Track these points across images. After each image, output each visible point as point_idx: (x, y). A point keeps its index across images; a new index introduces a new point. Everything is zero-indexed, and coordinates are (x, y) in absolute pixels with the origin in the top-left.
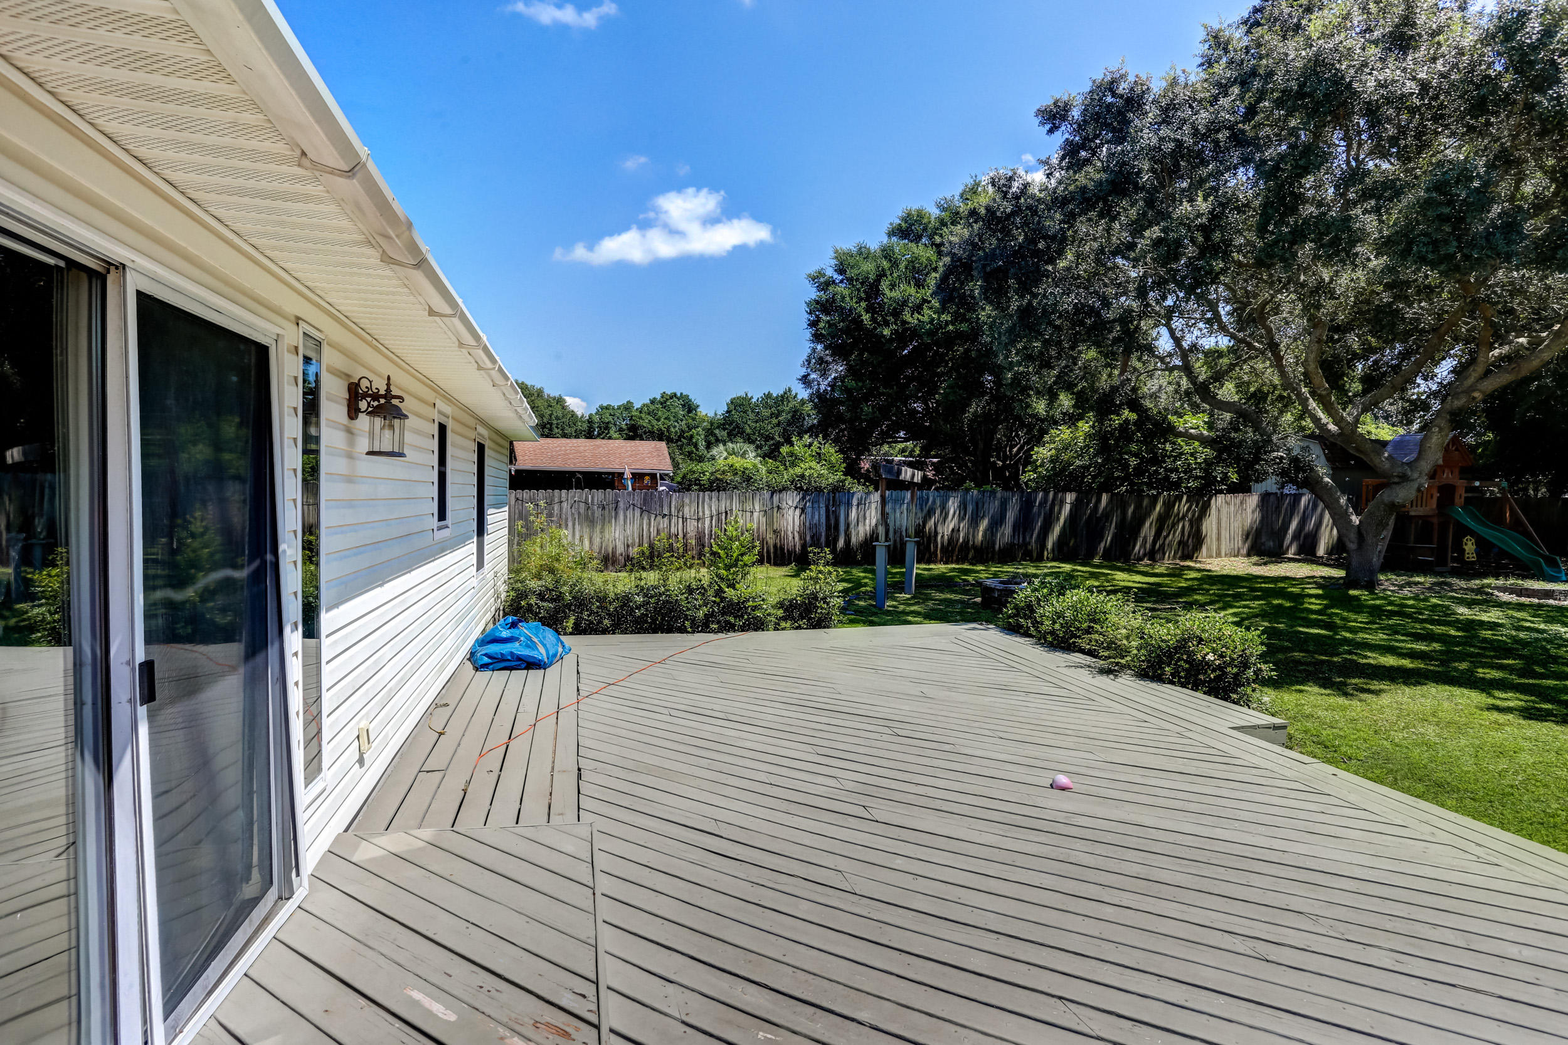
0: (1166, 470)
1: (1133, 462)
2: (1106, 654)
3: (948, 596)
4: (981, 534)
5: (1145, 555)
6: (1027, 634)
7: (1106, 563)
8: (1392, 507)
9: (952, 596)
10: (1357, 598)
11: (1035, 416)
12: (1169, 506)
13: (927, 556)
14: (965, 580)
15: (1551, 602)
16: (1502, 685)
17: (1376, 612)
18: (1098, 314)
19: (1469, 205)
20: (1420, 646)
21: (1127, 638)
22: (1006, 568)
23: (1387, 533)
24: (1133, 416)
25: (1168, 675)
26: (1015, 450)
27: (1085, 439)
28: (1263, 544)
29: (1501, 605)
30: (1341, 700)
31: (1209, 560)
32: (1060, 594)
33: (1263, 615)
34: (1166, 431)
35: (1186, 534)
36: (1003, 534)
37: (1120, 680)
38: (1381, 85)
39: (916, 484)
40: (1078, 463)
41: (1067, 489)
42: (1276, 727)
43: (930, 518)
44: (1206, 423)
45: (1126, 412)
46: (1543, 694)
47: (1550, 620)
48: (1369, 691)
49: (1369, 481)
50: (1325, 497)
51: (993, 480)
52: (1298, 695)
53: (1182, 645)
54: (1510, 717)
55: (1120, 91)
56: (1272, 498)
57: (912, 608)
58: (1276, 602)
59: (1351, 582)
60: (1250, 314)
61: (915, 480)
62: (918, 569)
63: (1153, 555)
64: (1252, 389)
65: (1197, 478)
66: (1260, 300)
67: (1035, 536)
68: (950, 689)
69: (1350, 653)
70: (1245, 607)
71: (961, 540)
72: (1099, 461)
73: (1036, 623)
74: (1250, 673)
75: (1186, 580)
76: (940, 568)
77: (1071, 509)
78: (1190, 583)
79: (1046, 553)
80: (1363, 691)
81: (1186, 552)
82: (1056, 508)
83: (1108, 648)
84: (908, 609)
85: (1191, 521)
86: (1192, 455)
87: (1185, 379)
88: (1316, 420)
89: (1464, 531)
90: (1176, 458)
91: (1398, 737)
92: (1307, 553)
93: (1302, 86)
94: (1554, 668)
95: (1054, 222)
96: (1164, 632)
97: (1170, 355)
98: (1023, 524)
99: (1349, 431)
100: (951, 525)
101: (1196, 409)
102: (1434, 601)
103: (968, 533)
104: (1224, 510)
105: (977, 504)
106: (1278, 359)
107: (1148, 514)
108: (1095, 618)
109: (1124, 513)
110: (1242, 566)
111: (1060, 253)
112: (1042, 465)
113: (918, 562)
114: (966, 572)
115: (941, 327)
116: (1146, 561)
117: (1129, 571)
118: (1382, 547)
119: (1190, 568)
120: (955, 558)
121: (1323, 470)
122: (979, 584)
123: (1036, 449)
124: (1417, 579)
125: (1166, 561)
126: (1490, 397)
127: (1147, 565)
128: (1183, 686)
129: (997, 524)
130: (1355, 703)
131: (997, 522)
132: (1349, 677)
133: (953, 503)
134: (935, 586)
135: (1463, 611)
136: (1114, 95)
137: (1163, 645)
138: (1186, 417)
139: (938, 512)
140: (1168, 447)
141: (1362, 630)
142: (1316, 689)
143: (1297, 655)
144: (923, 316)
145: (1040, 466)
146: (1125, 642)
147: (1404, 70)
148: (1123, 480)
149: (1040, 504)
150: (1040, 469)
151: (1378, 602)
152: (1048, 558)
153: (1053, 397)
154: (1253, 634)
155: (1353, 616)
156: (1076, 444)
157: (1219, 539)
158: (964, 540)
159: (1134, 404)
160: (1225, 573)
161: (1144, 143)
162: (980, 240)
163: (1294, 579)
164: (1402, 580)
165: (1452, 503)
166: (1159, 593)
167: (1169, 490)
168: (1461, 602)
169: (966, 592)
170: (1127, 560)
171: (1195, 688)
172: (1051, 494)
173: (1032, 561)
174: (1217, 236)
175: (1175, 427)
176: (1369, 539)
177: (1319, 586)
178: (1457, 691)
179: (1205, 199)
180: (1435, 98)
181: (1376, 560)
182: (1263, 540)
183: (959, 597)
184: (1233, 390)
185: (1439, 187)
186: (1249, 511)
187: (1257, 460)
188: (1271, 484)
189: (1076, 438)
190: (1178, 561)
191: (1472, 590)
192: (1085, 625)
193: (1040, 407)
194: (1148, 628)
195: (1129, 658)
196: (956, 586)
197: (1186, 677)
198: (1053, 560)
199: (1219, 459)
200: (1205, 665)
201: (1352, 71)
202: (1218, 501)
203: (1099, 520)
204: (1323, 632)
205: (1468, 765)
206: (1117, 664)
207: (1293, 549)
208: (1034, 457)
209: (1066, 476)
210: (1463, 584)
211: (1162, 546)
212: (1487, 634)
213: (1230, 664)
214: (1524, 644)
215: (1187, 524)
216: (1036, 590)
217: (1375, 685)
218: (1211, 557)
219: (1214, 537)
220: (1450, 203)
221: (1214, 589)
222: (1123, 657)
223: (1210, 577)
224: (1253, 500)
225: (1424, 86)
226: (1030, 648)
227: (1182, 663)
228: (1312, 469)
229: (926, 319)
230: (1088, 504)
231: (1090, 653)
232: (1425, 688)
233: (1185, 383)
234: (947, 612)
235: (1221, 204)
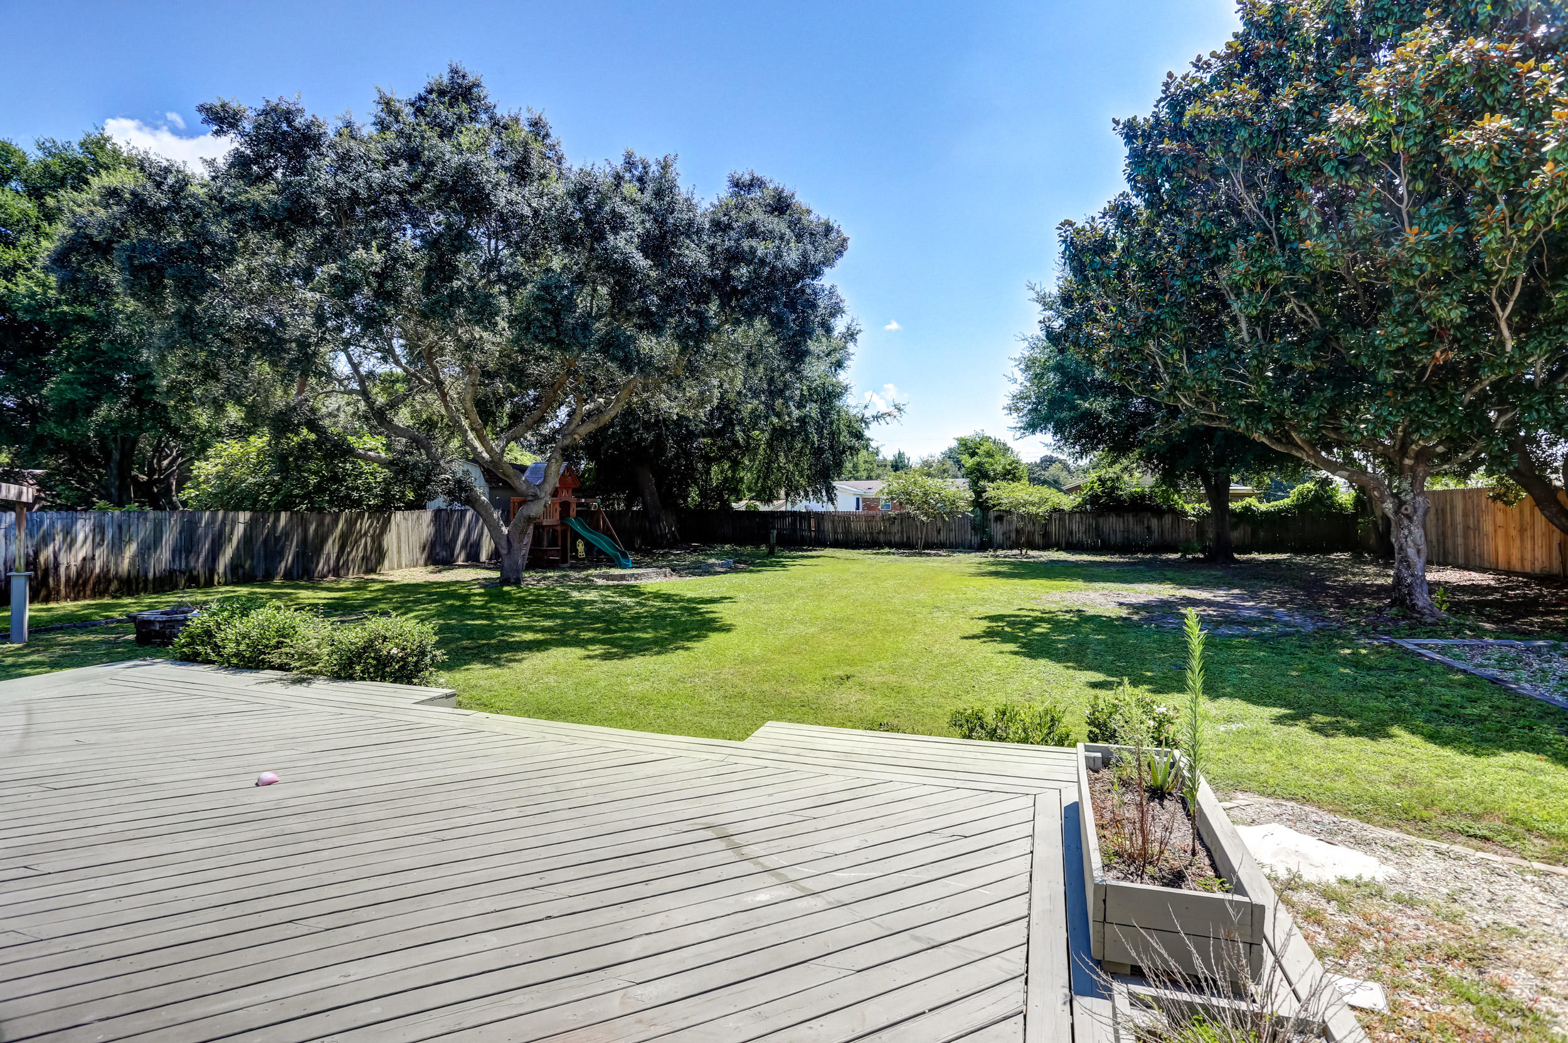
0: (347, 488)
1: (313, 480)
2: (298, 664)
3: (84, 638)
4: (126, 561)
5: (329, 572)
6: (208, 662)
7: (287, 583)
8: (529, 519)
9: (91, 637)
10: (508, 593)
11: (196, 427)
12: (351, 523)
13: (43, 593)
14: (107, 617)
15: (624, 582)
16: (592, 641)
17: (522, 601)
18: (274, 335)
19: (563, 306)
20: (548, 623)
21: (318, 646)
22: (165, 598)
23: (528, 540)
24: (313, 437)
25: (359, 673)
26: (165, 462)
27: (258, 456)
28: (437, 554)
29: (596, 588)
30: (497, 671)
31: (391, 572)
32: (243, 615)
33: (439, 615)
34: (348, 452)
35: (369, 549)
36: (159, 560)
37: (314, 685)
38: (510, 203)
39: (26, 504)
40: (251, 480)
41: (238, 508)
42: (448, 696)
43: (46, 545)
44: (384, 445)
45: (305, 431)
46: (612, 643)
47: (622, 595)
48: (515, 661)
49: (516, 499)
50: (483, 512)
51: (135, 496)
52: (466, 673)
53: (369, 645)
54: (596, 661)
55: (296, 124)
56: (443, 513)
57: (29, 659)
58: (449, 602)
59: (504, 581)
60: (420, 352)
61: (24, 499)
62: (31, 611)
63: (336, 572)
64: (424, 417)
65: (376, 496)
66: (427, 342)
67: (201, 560)
68: (116, 730)
69: (503, 635)
70: (424, 609)
71: (97, 570)
72: (276, 478)
73: (216, 648)
74: (428, 660)
75: (371, 591)
76: (66, 606)
77: (245, 530)
78: (374, 594)
79: (216, 578)
80: (511, 661)
81: (369, 567)
82: (227, 529)
83: (299, 659)
84: (21, 660)
85: (372, 536)
86: (372, 474)
87: (363, 403)
88: (474, 449)
89: (576, 536)
90: (357, 477)
91: (531, 688)
92: (473, 559)
93: (455, 183)
94: (621, 625)
95: (220, 230)
96: (353, 635)
97: (348, 378)
98: (187, 545)
99: (497, 460)
100: (81, 552)
101: (373, 432)
102: (559, 589)
103: (108, 561)
104: (403, 525)
105: (120, 527)
106: (444, 396)
107: (330, 531)
108: (284, 633)
109: (305, 531)
110: (421, 575)
111: (230, 262)
112: (207, 481)
113: (31, 602)
114: (107, 607)
115: (50, 306)
116: (331, 578)
117: (313, 588)
118: (525, 551)
119: (374, 581)
120: (88, 592)
121: (482, 491)
122: (132, 618)
123: (197, 463)
124: (549, 574)
125: (350, 576)
126: (591, 436)
127: (332, 581)
128: (372, 679)
129: (149, 549)
130: (506, 670)
131: (148, 548)
132: (502, 653)
133: (84, 526)
134: (61, 628)
135: (576, 595)
136: (290, 124)
137: (353, 648)
138: (365, 438)
139: (59, 538)
140: (348, 466)
141: (512, 617)
142: (479, 666)
143: (465, 643)
144: (16, 284)
145: (204, 482)
146: (316, 650)
147: (523, 197)
148: (303, 497)
149: (207, 524)
150: (204, 486)
151: (523, 594)
152: (219, 583)
153: (219, 408)
154: (428, 627)
155: (505, 607)
156: (247, 460)
157: (399, 552)
158: (102, 570)
159: (312, 425)
160: (405, 582)
161: (321, 183)
162: (122, 225)
163: (463, 582)
164: (539, 576)
165: (569, 515)
166: (346, 607)
167: (351, 507)
168: (575, 588)
169: (111, 631)
170: (310, 578)
171: (383, 679)
172: (221, 514)
173: (198, 586)
174: (389, 285)
175: (353, 449)
176: (515, 545)
177: (482, 586)
178: (568, 650)
179: (379, 251)
180: (543, 222)
181: (521, 562)
182: (438, 550)
183: (100, 637)
184: (408, 416)
185: (545, 288)
186: (425, 525)
187: (428, 481)
188: (440, 502)
189: (248, 453)
190: (362, 575)
191: (581, 579)
192: (273, 642)
193: (202, 417)
194: (337, 635)
195: (320, 664)
196: (95, 625)
197: (374, 672)
198: (226, 584)
199: (396, 480)
200: (391, 658)
201: (489, 186)
202: (398, 517)
203: (277, 539)
204: (484, 622)
205: (571, 695)
206: (309, 672)
207: (462, 557)
208: (195, 472)
209: (236, 494)
210: (576, 575)
211: (346, 562)
212: (587, 608)
213: (410, 655)
214: (607, 612)
215: (369, 540)
216: (214, 614)
217: (519, 656)
218: (392, 569)
219: (395, 550)
220: (551, 302)
221: (397, 598)
222: (315, 665)
223: (393, 587)
224: (427, 516)
225: (536, 213)
226: (212, 674)
227: (370, 660)
228: (472, 490)
229: (22, 290)
230: (265, 523)
231: (281, 667)
232: (550, 652)
233: (362, 406)
234: (86, 656)
235: (392, 258)
